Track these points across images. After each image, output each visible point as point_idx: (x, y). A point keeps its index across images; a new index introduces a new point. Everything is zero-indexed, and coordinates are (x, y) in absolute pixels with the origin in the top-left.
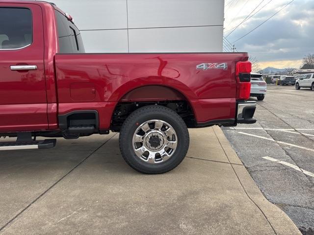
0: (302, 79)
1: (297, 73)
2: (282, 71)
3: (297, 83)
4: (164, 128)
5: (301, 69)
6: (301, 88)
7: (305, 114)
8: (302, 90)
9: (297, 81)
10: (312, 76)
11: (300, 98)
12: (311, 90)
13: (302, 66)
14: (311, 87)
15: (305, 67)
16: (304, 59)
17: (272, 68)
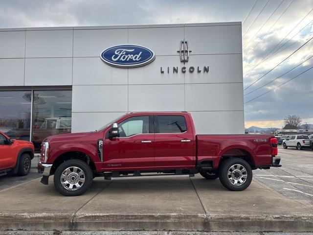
0: (288, 140)
1: (280, 133)
2: (266, 130)
3: (284, 143)
4: (241, 169)
5: (283, 129)
6: (288, 148)
7: (298, 167)
8: (289, 149)
9: (284, 141)
10: (296, 138)
11: (291, 156)
12: (297, 149)
13: (284, 126)
14: (297, 147)
15: (287, 127)
16: (285, 119)
17: (256, 128)
